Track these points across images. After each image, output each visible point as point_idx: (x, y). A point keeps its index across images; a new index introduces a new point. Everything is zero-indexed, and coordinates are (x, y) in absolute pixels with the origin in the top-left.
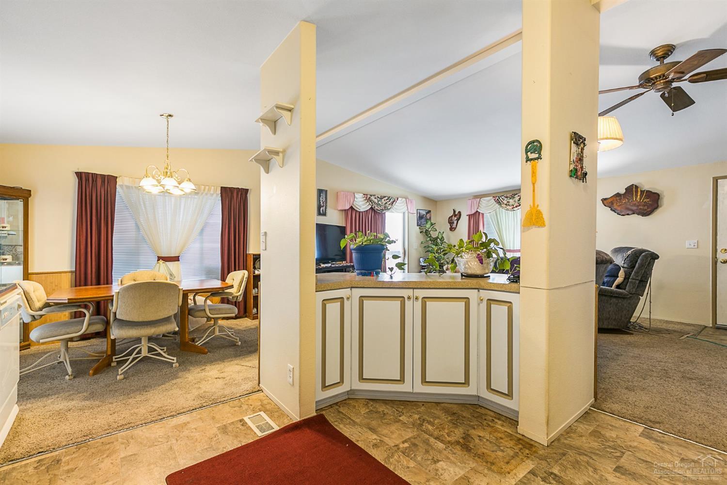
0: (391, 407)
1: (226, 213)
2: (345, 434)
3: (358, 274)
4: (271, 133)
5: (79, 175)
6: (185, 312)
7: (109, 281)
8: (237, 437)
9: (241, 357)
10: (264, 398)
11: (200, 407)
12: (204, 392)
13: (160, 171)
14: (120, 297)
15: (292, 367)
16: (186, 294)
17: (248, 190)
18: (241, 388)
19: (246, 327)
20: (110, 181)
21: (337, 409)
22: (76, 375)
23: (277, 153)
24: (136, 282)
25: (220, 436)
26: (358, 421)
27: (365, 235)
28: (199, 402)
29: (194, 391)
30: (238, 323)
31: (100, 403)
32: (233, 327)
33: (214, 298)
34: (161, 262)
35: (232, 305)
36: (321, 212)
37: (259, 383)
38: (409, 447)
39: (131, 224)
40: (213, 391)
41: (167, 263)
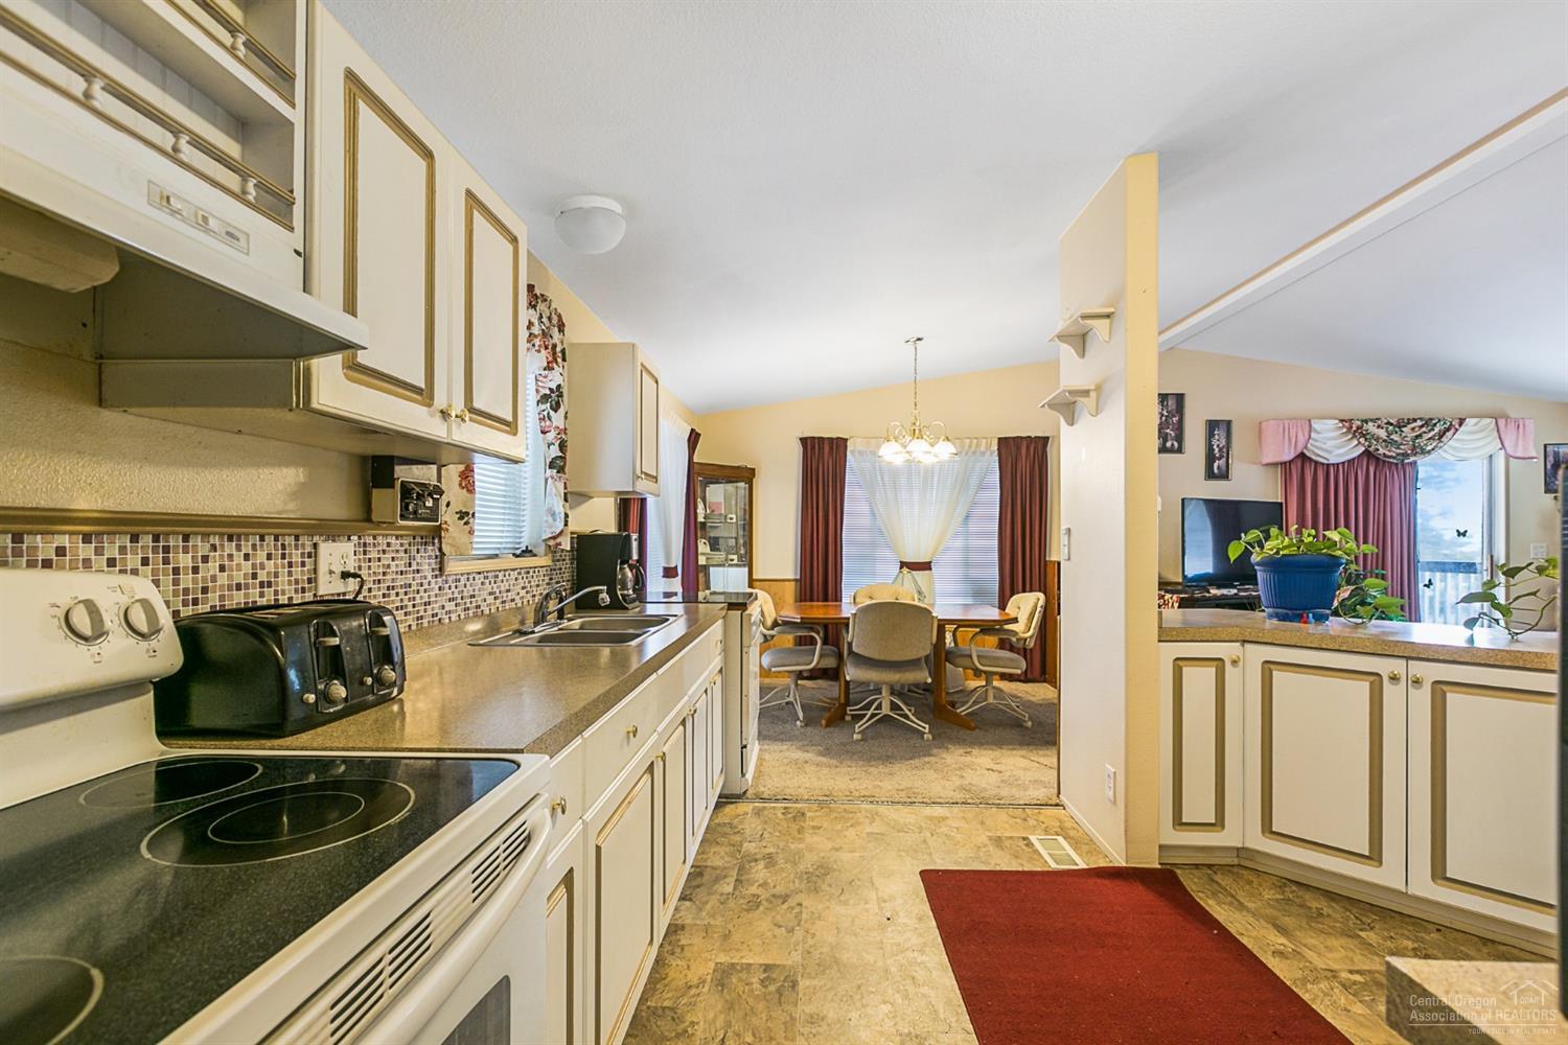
0: (1344, 907)
1: (1008, 483)
2: (1216, 916)
3: (1271, 616)
4: (1076, 356)
5: (804, 441)
6: (940, 657)
7: (838, 598)
8: (1016, 857)
9: (1031, 748)
10: (1066, 819)
11: (963, 803)
12: (970, 784)
13: (905, 429)
14: (857, 620)
15: (1113, 770)
16: (942, 625)
17: (1048, 438)
18: (1027, 793)
19: (1044, 700)
20: (838, 446)
21: (1209, 875)
22: (808, 722)
23: (1086, 393)
24: (874, 601)
25: (991, 848)
26: (1250, 905)
27: (1287, 535)
28: (962, 795)
29: (955, 778)
30: (1029, 690)
31: (838, 764)
32: (1020, 695)
33: (986, 637)
34: (905, 570)
35: (1018, 654)
36: (1216, 471)
37: (1059, 793)
38: (1365, 984)
39: (865, 508)
40: (983, 786)
41: (914, 572)
